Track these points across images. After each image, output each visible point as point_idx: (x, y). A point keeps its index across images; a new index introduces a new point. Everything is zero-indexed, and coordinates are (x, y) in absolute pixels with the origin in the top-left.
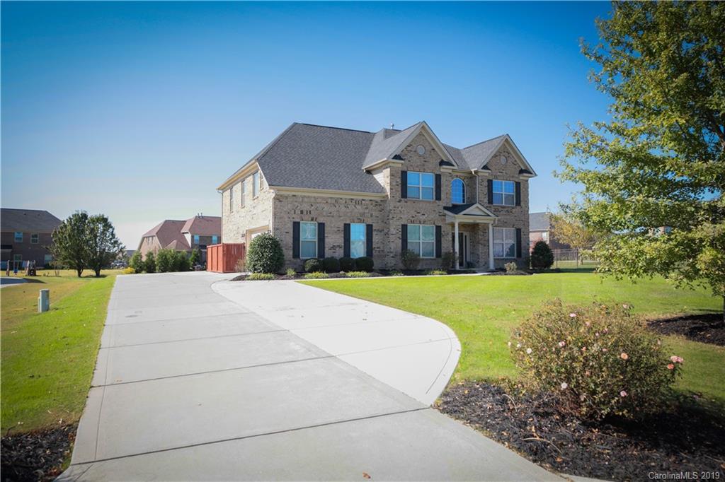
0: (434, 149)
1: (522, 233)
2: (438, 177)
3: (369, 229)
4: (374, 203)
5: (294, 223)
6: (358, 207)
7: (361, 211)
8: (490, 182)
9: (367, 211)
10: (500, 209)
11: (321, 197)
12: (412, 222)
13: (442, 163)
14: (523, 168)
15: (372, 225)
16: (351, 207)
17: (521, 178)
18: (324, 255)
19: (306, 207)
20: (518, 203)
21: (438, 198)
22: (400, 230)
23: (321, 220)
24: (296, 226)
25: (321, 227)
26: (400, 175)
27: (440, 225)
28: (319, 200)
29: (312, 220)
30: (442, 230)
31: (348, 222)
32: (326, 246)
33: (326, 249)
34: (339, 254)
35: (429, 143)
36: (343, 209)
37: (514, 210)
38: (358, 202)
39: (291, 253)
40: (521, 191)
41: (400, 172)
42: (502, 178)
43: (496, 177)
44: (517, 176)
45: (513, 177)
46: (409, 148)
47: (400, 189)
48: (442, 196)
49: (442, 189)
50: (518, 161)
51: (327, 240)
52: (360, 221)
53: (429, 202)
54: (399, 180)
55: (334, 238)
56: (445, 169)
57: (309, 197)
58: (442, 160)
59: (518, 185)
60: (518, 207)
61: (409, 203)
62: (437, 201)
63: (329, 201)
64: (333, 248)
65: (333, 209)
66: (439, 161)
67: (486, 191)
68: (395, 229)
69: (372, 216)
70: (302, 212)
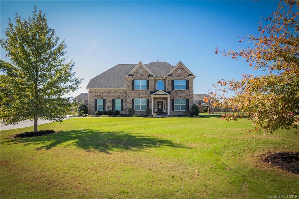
0: (146, 71)
1: (189, 101)
2: (148, 81)
3: (122, 100)
4: (124, 92)
5: (95, 99)
6: (118, 93)
7: (119, 95)
8: (173, 81)
9: (121, 94)
10: (178, 91)
11: (104, 91)
12: (137, 98)
13: (150, 75)
14: (190, 74)
15: (123, 99)
16: (115, 93)
17: (189, 78)
18: (105, 110)
19: (99, 94)
20: (188, 88)
21: (148, 88)
22: (131, 101)
23: (104, 98)
24: (96, 100)
25: (104, 100)
26: (131, 81)
27: (148, 98)
28: (104, 92)
29: (101, 98)
30: (149, 100)
31: (114, 98)
32: (106, 106)
33: (106, 108)
34: (111, 109)
35: (144, 69)
36: (112, 94)
37: (185, 92)
38: (117, 92)
39: (94, 109)
40: (189, 83)
41: (132, 81)
42: (179, 79)
43: (176, 79)
44: (187, 77)
45: (185, 78)
46: (135, 72)
47: (131, 86)
48: (149, 88)
49: (149, 85)
50: (188, 71)
51: (106, 105)
52: (118, 98)
53: (144, 90)
54: (131, 83)
55: (109, 104)
56: (150, 78)
57: (100, 91)
58: (150, 74)
59: (187, 81)
60: (188, 90)
61: (135, 91)
62: (147, 90)
63: (107, 92)
64: (109, 107)
65: (108, 95)
66: (148, 75)
67: (171, 84)
68: (129, 100)
69: (123, 96)
70: (98, 96)
